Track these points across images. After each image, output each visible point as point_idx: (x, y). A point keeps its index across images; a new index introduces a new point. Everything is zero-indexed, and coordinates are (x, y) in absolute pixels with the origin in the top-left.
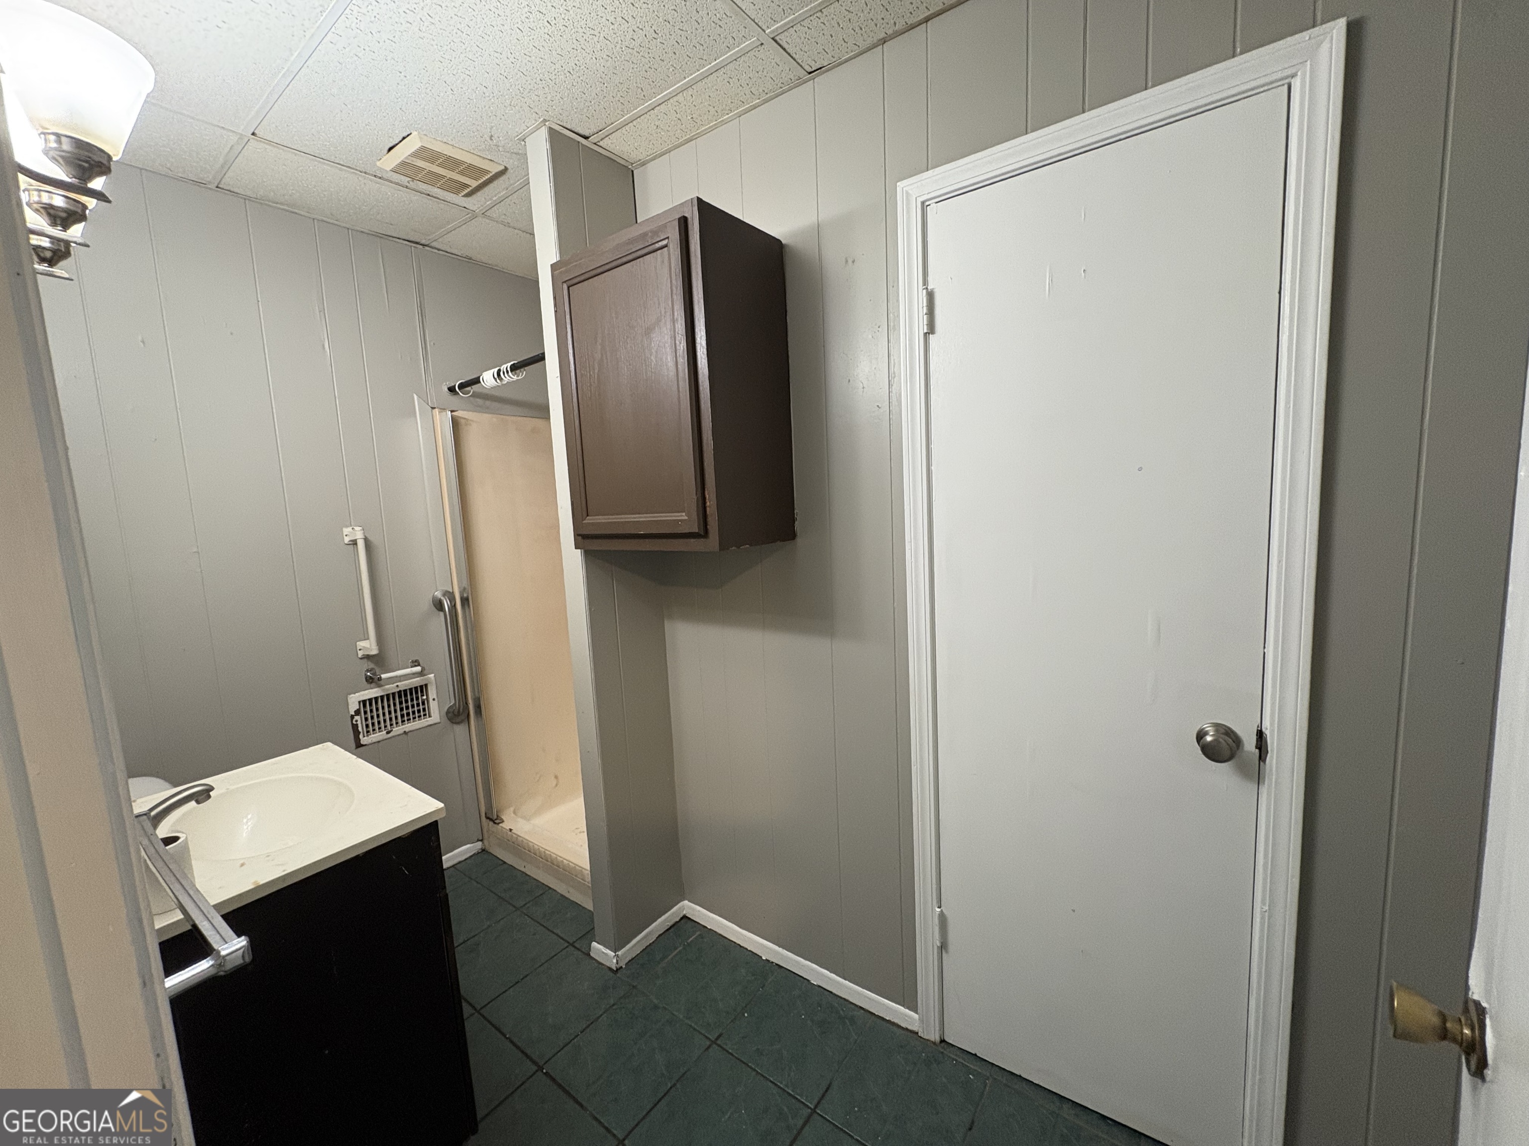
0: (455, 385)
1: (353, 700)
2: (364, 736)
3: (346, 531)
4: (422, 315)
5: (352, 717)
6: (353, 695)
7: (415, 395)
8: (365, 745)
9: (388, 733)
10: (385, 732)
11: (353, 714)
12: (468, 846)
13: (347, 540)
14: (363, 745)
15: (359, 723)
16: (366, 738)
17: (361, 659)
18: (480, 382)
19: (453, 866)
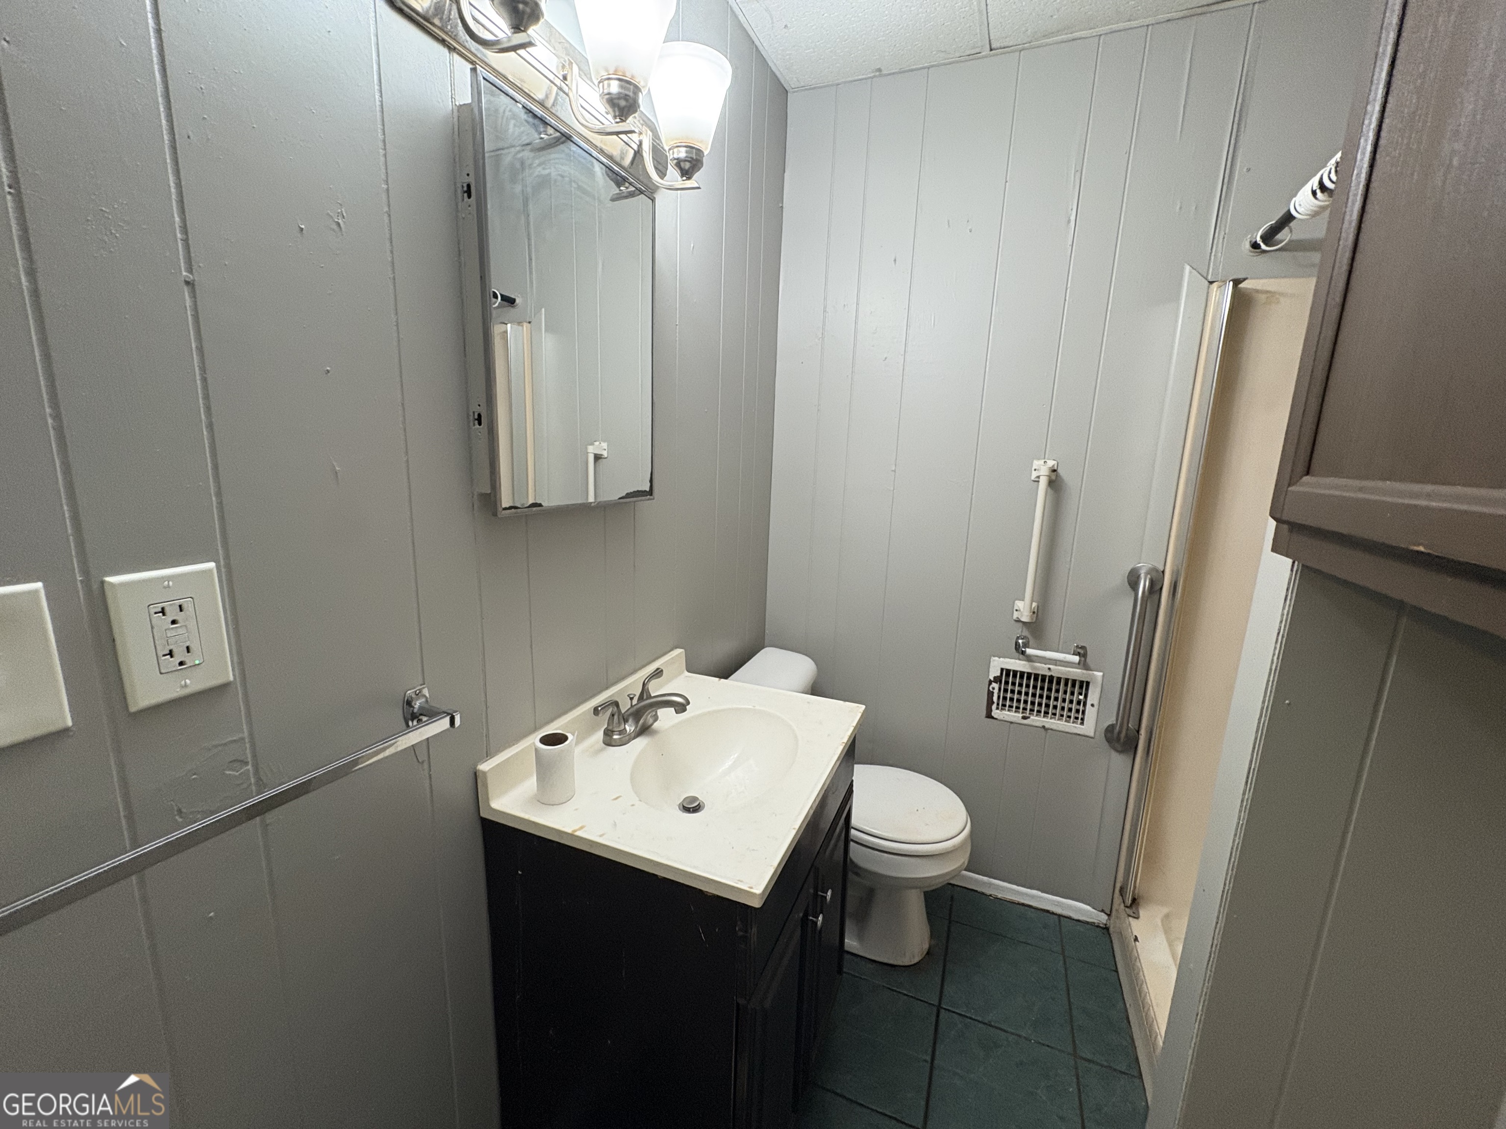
1: (996, 663)
2: (997, 708)
3: (1036, 464)
5: (990, 682)
6: (997, 659)
7: (1187, 267)
8: (996, 719)
9: (1024, 718)
10: (1021, 715)
11: (992, 679)
12: (1088, 908)
13: (1034, 475)
14: (993, 718)
15: (996, 691)
16: (998, 711)
17: (1016, 621)
19: (1060, 916)
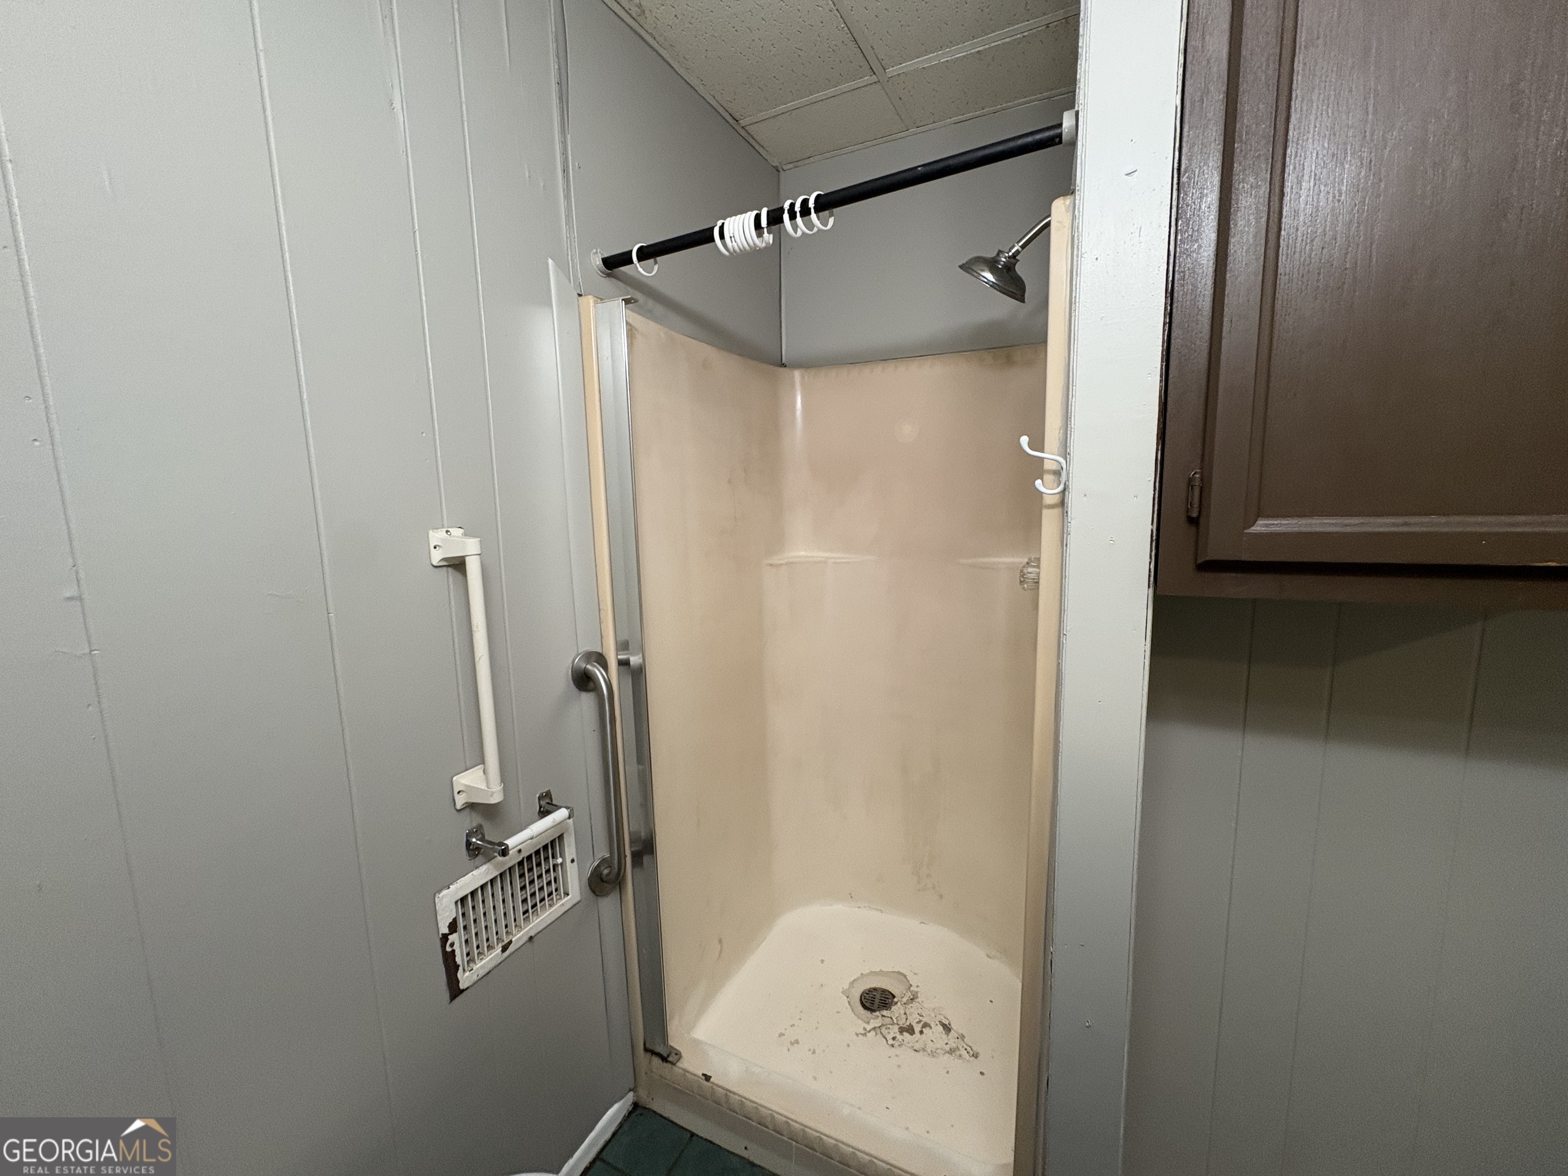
0: (631, 251)
1: (445, 902)
2: (465, 971)
3: (436, 536)
4: (563, 98)
5: (445, 938)
6: (445, 892)
7: (550, 261)
9: (504, 949)
10: (498, 950)
11: (446, 931)
12: (615, 1106)
13: (437, 557)
14: (463, 991)
15: (456, 947)
16: (466, 974)
17: (459, 811)
18: (713, 240)
19: (598, 1157)
